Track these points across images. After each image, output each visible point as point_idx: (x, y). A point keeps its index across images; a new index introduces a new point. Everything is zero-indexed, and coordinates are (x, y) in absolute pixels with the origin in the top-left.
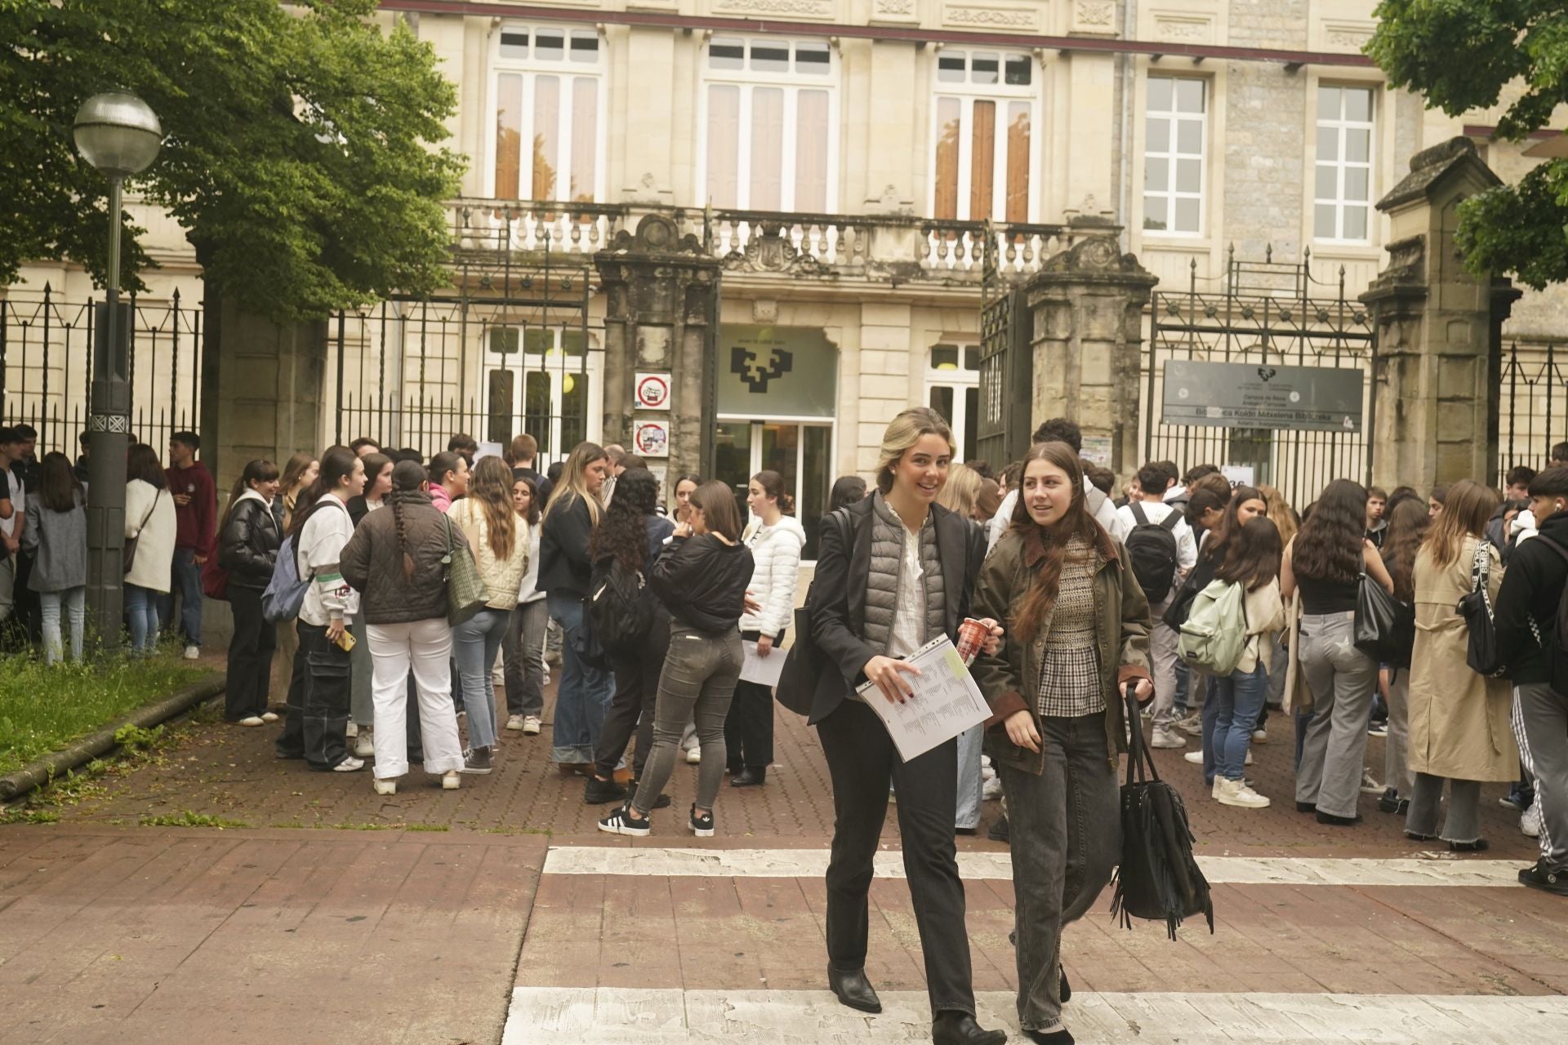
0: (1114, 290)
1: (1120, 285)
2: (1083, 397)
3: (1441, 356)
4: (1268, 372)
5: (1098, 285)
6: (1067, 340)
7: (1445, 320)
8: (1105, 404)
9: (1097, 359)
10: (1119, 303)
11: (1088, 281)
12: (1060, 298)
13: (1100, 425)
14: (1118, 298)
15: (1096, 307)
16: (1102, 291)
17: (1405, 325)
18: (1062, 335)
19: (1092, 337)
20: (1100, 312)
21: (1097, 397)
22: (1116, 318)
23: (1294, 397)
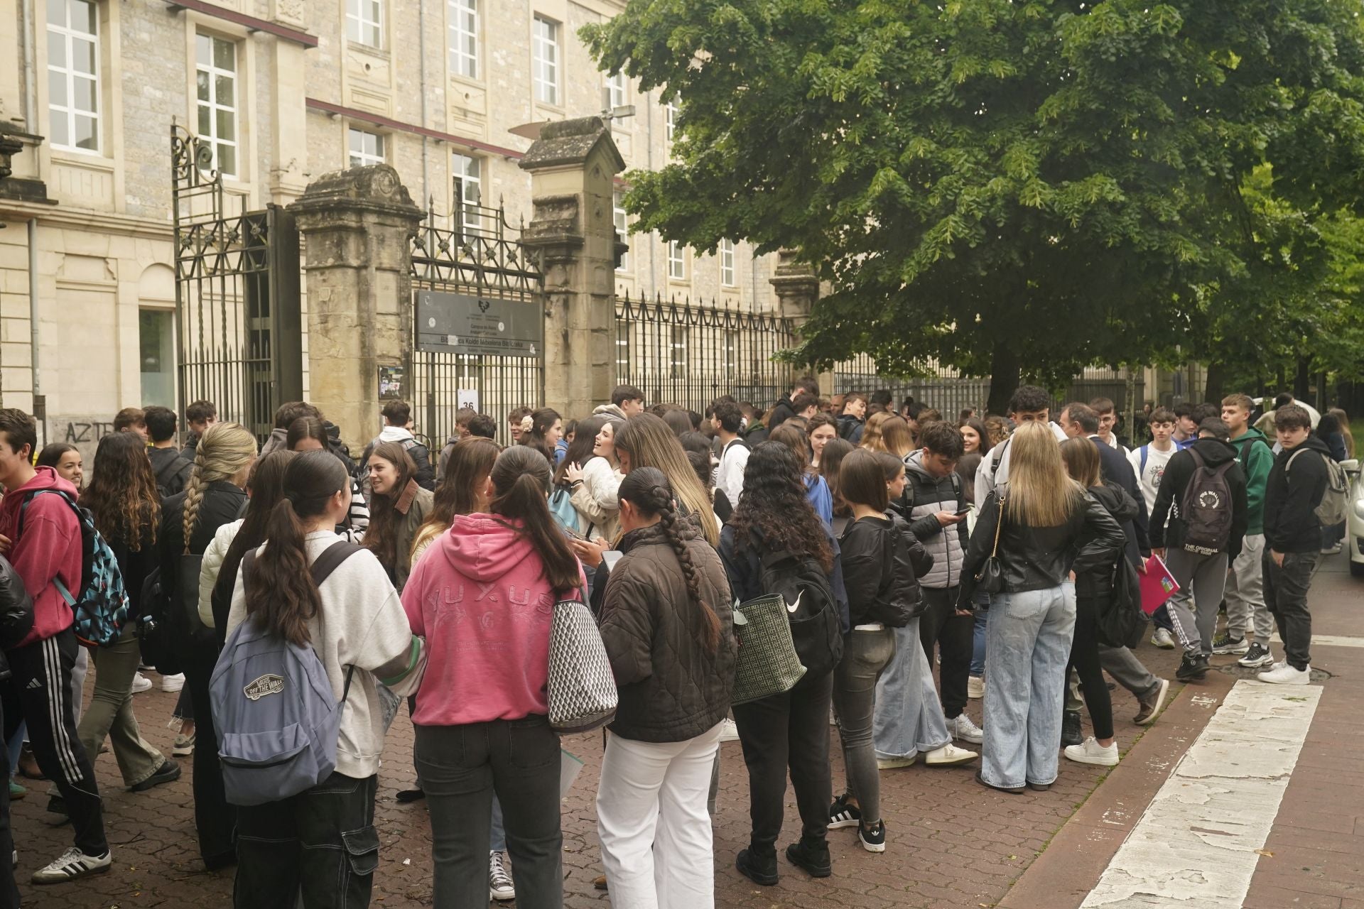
0: (398, 221)
1: (403, 217)
2: (378, 326)
3: (593, 295)
4: (484, 304)
5: (387, 214)
6: (358, 269)
7: (595, 265)
8: (395, 333)
9: (387, 288)
10: (400, 234)
11: (381, 211)
12: (353, 224)
13: (391, 354)
14: (401, 229)
15: (384, 237)
16: (389, 222)
17: (568, 268)
18: (354, 263)
19: (384, 266)
20: (387, 242)
21: (389, 326)
22: (399, 249)
23: (501, 327)
